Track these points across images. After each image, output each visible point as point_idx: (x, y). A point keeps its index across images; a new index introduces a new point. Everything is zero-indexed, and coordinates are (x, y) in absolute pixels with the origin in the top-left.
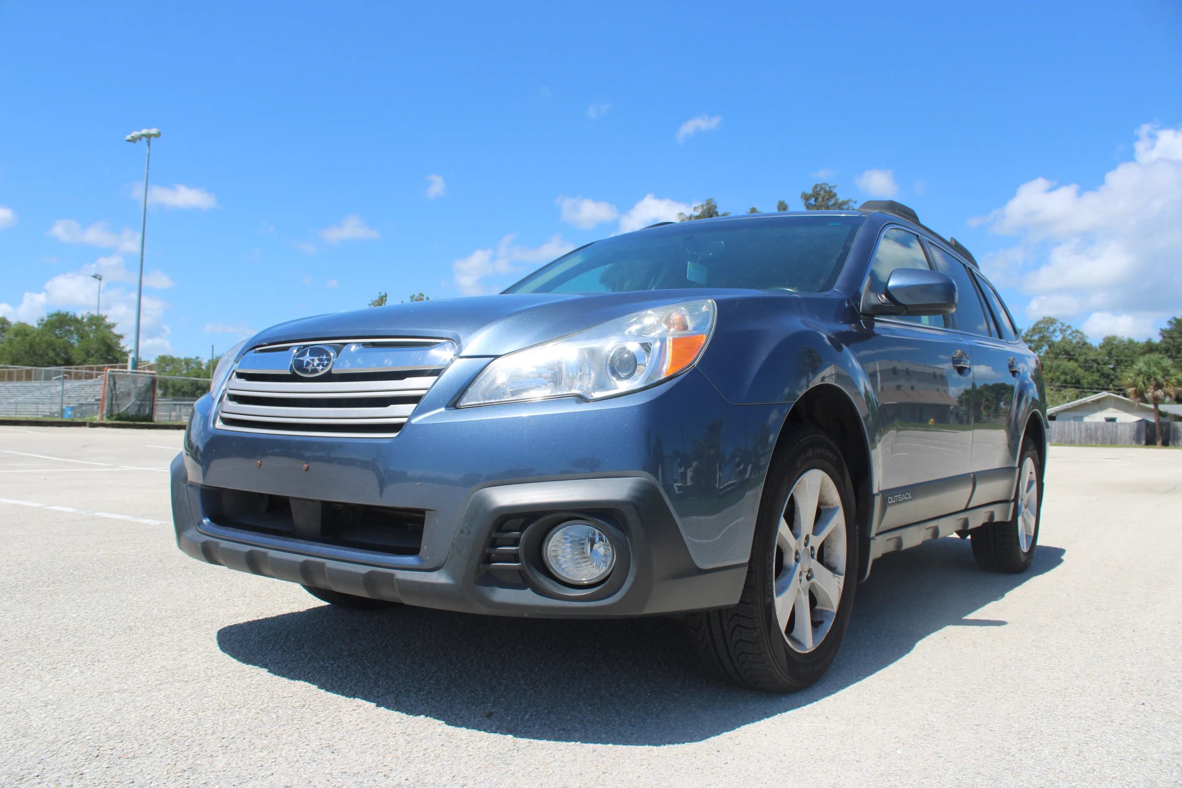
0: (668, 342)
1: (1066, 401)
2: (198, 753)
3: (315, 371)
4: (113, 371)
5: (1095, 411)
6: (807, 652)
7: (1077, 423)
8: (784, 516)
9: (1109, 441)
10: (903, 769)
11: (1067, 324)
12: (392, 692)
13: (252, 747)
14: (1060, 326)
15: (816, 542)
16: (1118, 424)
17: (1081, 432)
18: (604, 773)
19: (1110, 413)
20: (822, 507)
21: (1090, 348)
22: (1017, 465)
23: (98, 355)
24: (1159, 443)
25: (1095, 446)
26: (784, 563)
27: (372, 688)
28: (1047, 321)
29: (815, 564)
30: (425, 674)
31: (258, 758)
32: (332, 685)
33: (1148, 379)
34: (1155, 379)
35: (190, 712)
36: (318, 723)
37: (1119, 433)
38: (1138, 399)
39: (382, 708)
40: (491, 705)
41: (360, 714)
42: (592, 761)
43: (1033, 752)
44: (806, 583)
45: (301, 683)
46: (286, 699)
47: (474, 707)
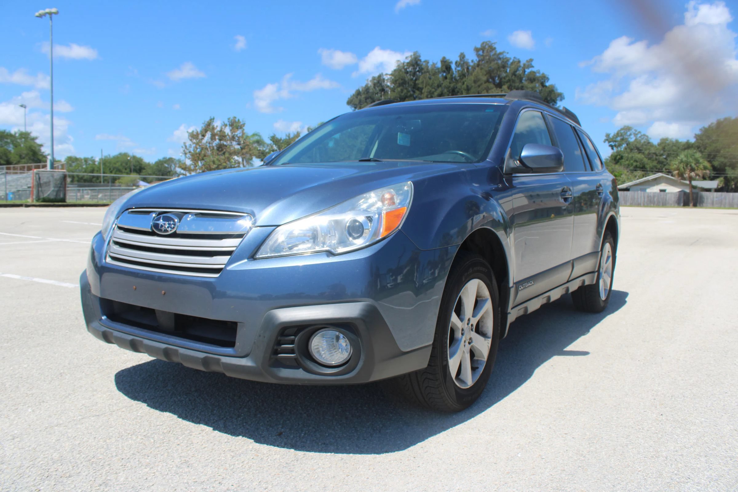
0: (383, 215)
2: (108, 471)
3: (166, 231)
4: (39, 171)
5: (654, 185)
6: (468, 387)
7: (642, 192)
8: (455, 311)
9: (661, 204)
10: (520, 468)
11: (638, 131)
12: (222, 419)
13: (140, 465)
14: (634, 132)
15: (474, 321)
16: (667, 193)
17: (644, 198)
18: (348, 476)
19: (663, 186)
20: (478, 299)
21: (652, 146)
22: (600, 249)
23: (27, 158)
24: (691, 204)
25: (653, 207)
26: (455, 336)
27: (210, 416)
28: (626, 129)
29: (474, 335)
30: (241, 404)
31: (144, 473)
32: (186, 414)
33: (687, 166)
34: (691, 166)
35: (101, 440)
36: (178, 445)
37: (667, 199)
38: (680, 178)
39: (217, 431)
40: (281, 426)
41: (203, 436)
42: (341, 467)
43: (596, 453)
44: (468, 347)
45: (167, 414)
46: (158, 427)
47: (271, 428)
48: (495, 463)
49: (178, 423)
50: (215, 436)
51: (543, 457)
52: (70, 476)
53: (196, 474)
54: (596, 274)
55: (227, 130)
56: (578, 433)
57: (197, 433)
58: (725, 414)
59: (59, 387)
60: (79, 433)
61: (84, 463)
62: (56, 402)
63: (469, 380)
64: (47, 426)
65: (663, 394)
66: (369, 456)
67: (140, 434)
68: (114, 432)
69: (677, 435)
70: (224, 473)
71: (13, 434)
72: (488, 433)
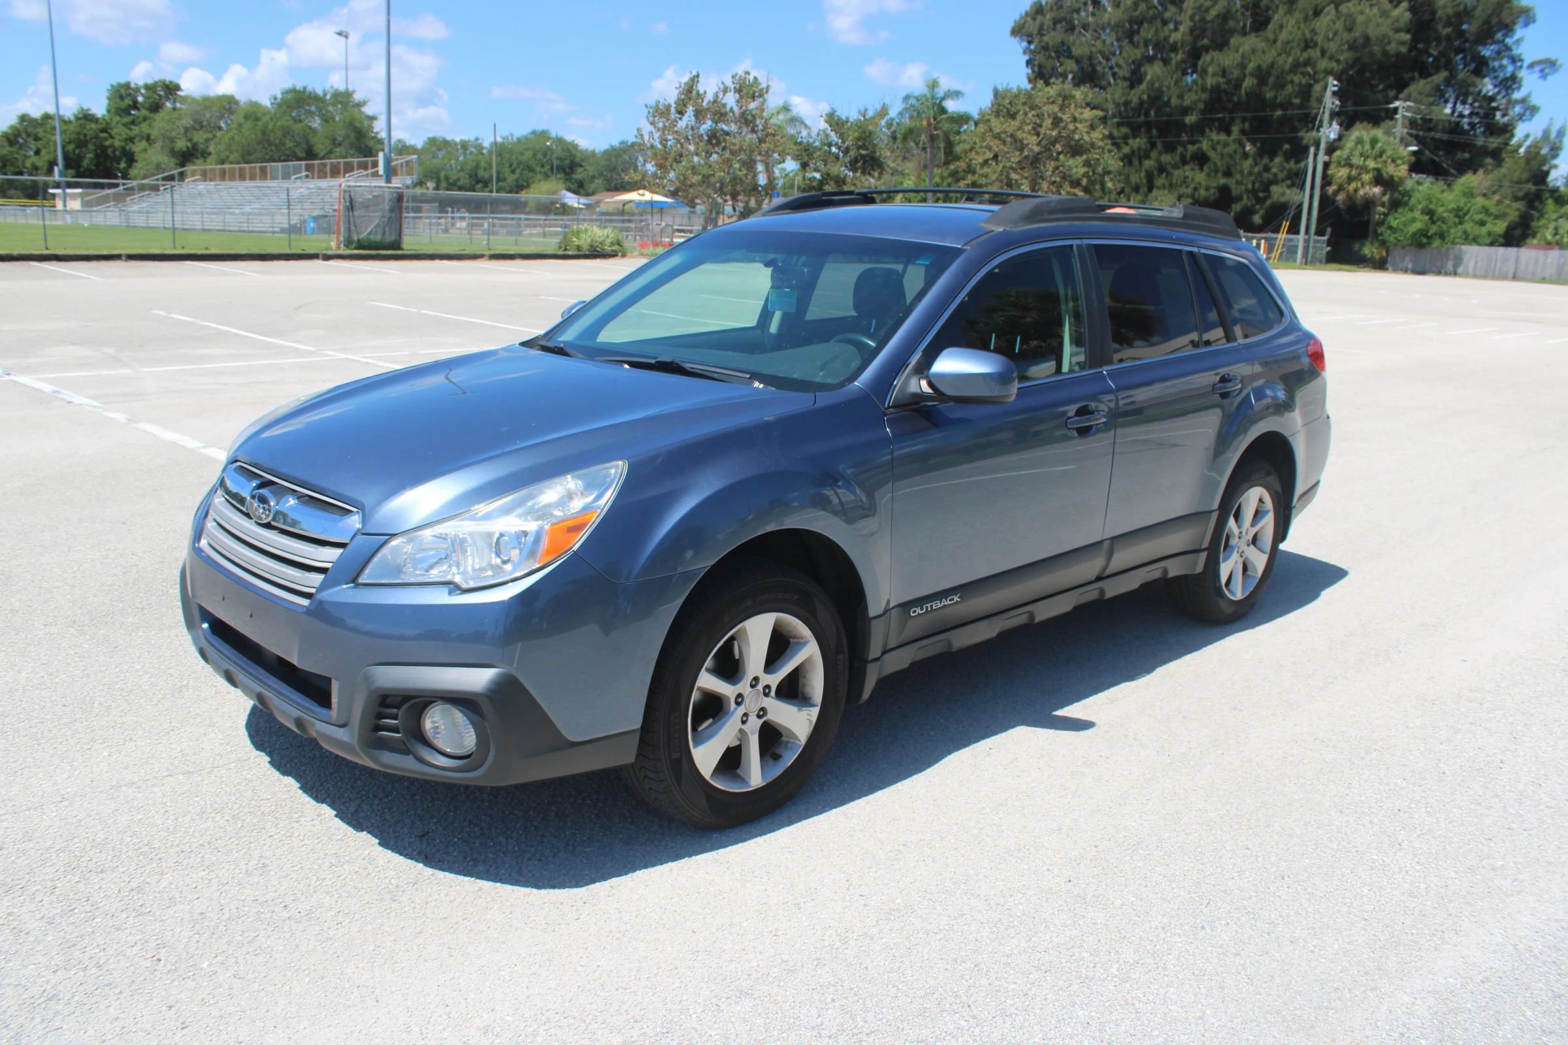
2: (154, 869)
3: (261, 516)
4: (349, 186)
6: (752, 789)
8: (709, 671)
12: (362, 797)
13: (200, 865)
15: (771, 681)
18: (465, 920)
20: (792, 641)
22: (1216, 505)
23: (346, 144)
26: (718, 707)
27: (347, 790)
29: (772, 703)
31: (198, 878)
32: (314, 784)
35: (173, 817)
36: (271, 836)
39: (338, 820)
44: (755, 722)
45: (289, 780)
48: (694, 932)
49: (293, 799)
50: (331, 828)
51: (780, 933)
54: (1203, 553)
55: (730, 100)
56: (884, 897)
57: (309, 819)
59: (167, 712)
60: (150, 802)
61: (130, 853)
63: (758, 776)
70: (302, 891)
72: (739, 875)
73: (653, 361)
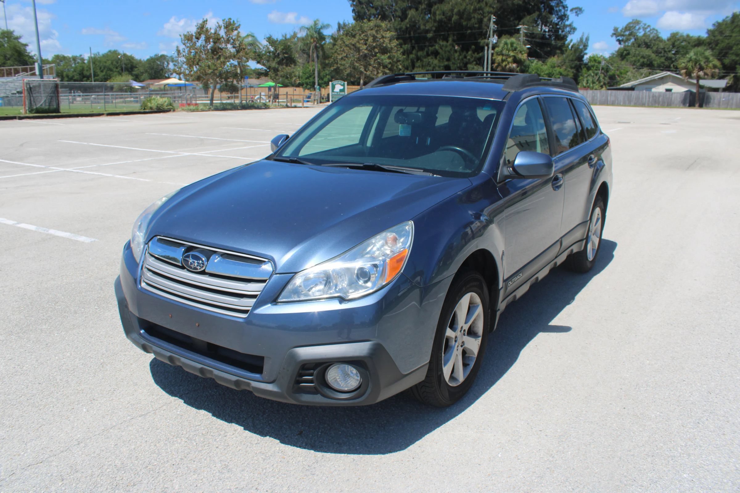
0: (387, 263)
1: (642, 77)
2: (164, 479)
4: (29, 81)
5: (660, 85)
6: (460, 384)
7: (647, 92)
8: (449, 327)
9: (666, 104)
10: (500, 470)
11: (647, 25)
12: (250, 416)
13: (189, 471)
14: (643, 26)
15: (466, 327)
16: (672, 93)
17: (649, 98)
18: (359, 479)
19: (669, 86)
20: (470, 305)
21: (661, 41)
22: (589, 218)
23: (13, 59)
24: (697, 105)
25: (658, 107)
26: (449, 345)
27: (239, 413)
28: (635, 22)
29: (466, 338)
32: (219, 412)
33: (695, 64)
34: (700, 64)
35: (152, 444)
36: (217, 447)
37: (673, 99)
38: (687, 77)
39: (247, 431)
40: (301, 424)
41: (236, 437)
42: (353, 469)
43: (563, 453)
44: (460, 349)
45: (203, 412)
46: (197, 427)
47: (292, 427)
48: (479, 464)
49: (214, 423)
50: (246, 437)
51: (519, 457)
52: (134, 485)
53: (236, 479)
54: (584, 241)
55: (222, 33)
56: (551, 430)
57: (232, 433)
58: (678, 406)
59: (103, 380)
60: (132, 437)
61: (143, 471)
62: (105, 399)
63: (461, 377)
64: (103, 428)
65: (629, 382)
66: (376, 456)
67: (183, 436)
68: (161, 434)
69: (633, 433)
70: (258, 478)
71: (77, 438)
72: (476, 430)
73: (362, 165)
